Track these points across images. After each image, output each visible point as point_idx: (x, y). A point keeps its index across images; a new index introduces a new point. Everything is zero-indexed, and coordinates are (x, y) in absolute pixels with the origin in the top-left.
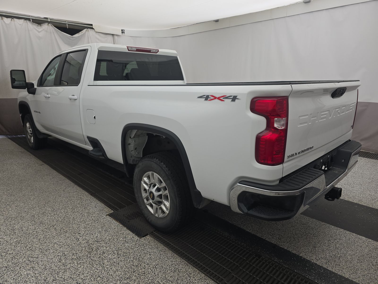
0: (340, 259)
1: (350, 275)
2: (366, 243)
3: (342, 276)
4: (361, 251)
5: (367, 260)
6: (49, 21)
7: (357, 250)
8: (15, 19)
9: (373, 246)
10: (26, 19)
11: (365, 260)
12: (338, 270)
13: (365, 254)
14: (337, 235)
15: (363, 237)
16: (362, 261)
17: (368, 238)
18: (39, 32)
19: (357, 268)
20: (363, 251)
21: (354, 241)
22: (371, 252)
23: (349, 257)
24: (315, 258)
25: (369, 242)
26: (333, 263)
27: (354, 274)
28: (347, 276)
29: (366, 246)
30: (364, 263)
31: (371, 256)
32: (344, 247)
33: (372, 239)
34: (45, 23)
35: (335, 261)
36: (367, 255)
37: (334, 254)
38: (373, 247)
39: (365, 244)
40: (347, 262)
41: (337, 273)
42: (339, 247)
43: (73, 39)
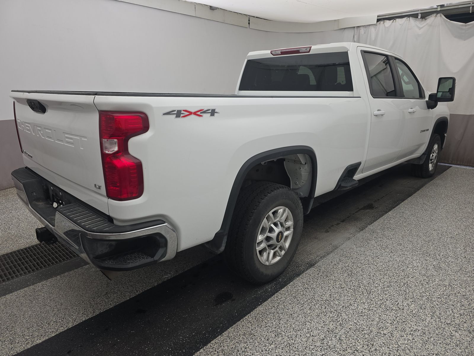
0: (29, 301)
1: (7, 299)
2: (28, 337)
3: (11, 293)
4: (23, 325)
5: (7, 321)
6: (439, 11)
7: (27, 321)
8: (397, 20)
9: (18, 343)
10: (408, 16)
11: (8, 320)
12: (19, 294)
13: (16, 326)
14: (65, 315)
15: (41, 341)
16: (11, 316)
17: (34, 346)
18: (420, 28)
19: (8, 308)
20: (20, 326)
21: (42, 327)
22: (13, 333)
23: (24, 309)
24: (46, 284)
25: (27, 342)
26: (30, 294)
27: (4, 302)
28: (8, 296)
29: (25, 334)
30: (7, 317)
31: (9, 330)
32: (41, 312)
33: (28, 349)
34: (432, 15)
35: (30, 296)
36: (13, 326)
37: (39, 300)
38: (17, 341)
39: (28, 334)
40: (21, 304)
41: (18, 291)
42: (45, 307)
43: (467, 27)
